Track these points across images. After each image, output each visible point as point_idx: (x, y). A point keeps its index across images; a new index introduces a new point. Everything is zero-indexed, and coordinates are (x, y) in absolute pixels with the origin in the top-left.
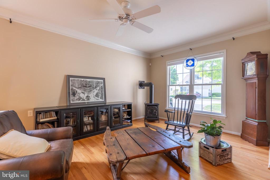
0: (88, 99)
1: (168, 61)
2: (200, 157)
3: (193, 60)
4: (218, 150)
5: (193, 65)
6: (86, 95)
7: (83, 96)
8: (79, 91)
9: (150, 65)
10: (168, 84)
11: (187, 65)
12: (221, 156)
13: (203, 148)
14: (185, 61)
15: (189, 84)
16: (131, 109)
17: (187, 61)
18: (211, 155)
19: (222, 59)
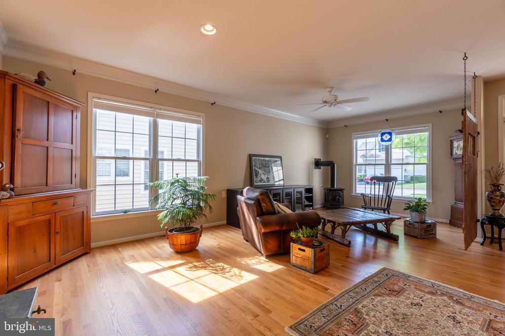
0: (268, 182)
1: (354, 134)
2: (405, 234)
3: (390, 134)
4: (423, 225)
5: (390, 140)
6: (266, 176)
7: (264, 177)
8: (260, 172)
9: (327, 137)
10: (354, 163)
11: (382, 140)
12: (426, 231)
13: (408, 226)
14: (380, 135)
15: (384, 163)
16: (312, 193)
17: (383, 134)
18: (417, 230)
19: (426, 134)
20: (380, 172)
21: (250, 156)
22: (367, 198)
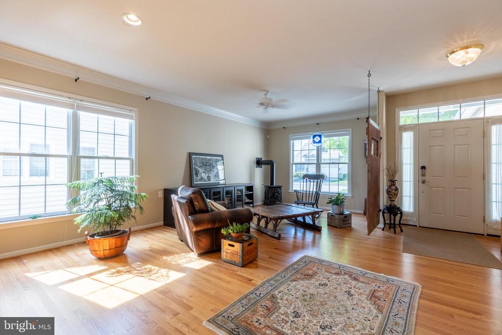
0: (209, 180)
1: (292, 135)
2: (328, 225)
3: (320, 136)
4: (341, 216)
5: (320, 142)
6: (207, 175)
7: (204, 176)
8: (201, 170)
9: (268, 137)
10: (291, 162)
11: (314, 142)
12: (344, 221)
13: (330, 217)
14: (312, 137)
15: (316, 162)
16: (252, 191)
17: (314, 137)
18: (336, 221)
19: (348, 137)
20: (312, 170)
21: (190, 155)
22: (300, 194)
